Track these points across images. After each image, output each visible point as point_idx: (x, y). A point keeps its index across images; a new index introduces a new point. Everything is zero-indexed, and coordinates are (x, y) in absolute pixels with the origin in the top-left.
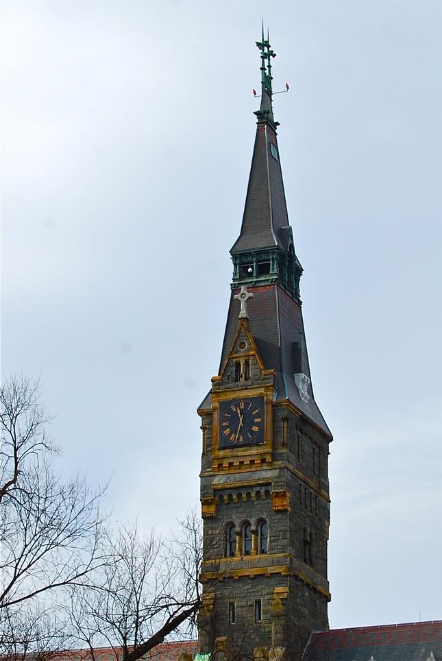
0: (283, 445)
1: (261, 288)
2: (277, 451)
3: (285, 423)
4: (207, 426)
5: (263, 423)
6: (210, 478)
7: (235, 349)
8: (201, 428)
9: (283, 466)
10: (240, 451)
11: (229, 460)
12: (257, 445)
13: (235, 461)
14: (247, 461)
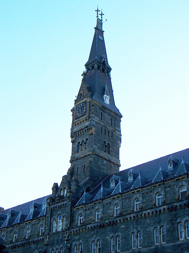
0: (92, 113)
2: (90, 116)
3: (93, 107)
5: (86, 108)
6: (73, 129)
8: (72, 115)
9: (91, 119)
10: (80, 119)
11: (78, 122)
12: (85, 115)
13: (79, 122)
14: (82, 121)
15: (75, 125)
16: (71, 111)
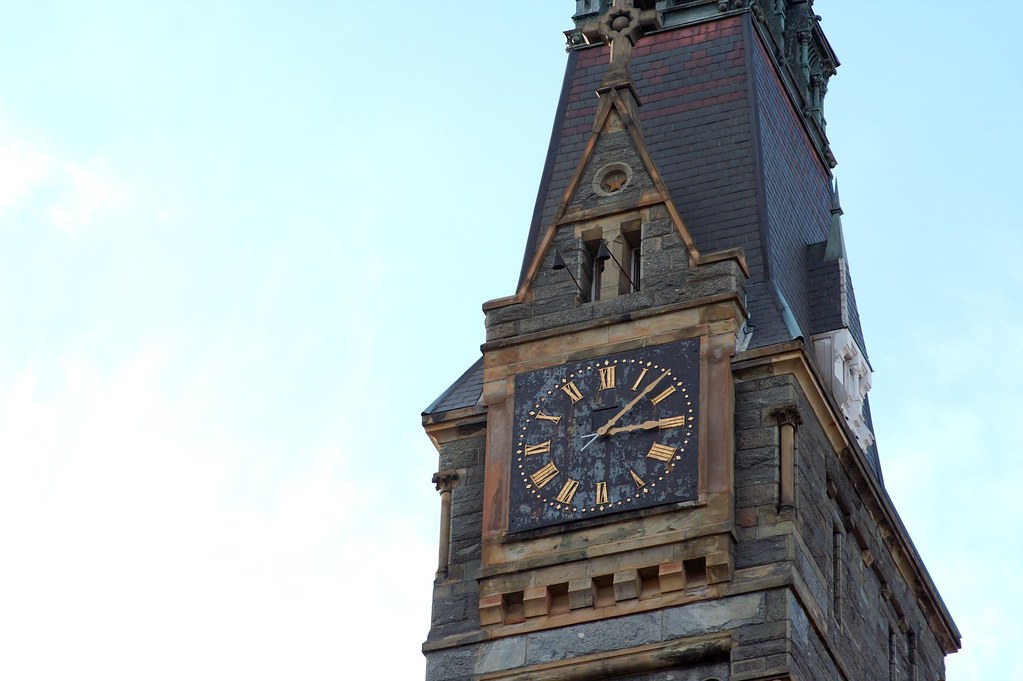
0: (779, 509)
1: (686, 33)
2: (750, 533)
3: (788, 432)
4: (462, 472)
5: (695, 430)
6: (467, 653)
7: (583, 194)
8: (437, 479)
9: (778, 580)
10: (596, 542)
11: (555, 577)
12: (671, 509)
13: (579, 579)
14: (625, 572)
15: (513, 602)
16: (434, 420)
